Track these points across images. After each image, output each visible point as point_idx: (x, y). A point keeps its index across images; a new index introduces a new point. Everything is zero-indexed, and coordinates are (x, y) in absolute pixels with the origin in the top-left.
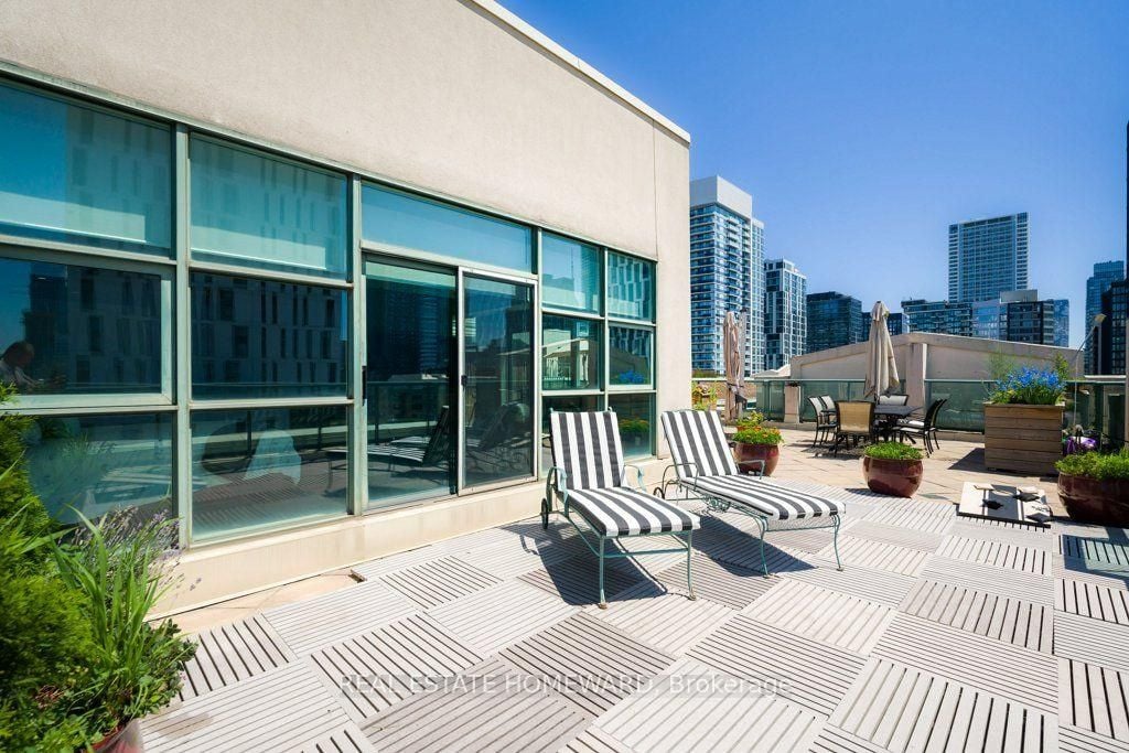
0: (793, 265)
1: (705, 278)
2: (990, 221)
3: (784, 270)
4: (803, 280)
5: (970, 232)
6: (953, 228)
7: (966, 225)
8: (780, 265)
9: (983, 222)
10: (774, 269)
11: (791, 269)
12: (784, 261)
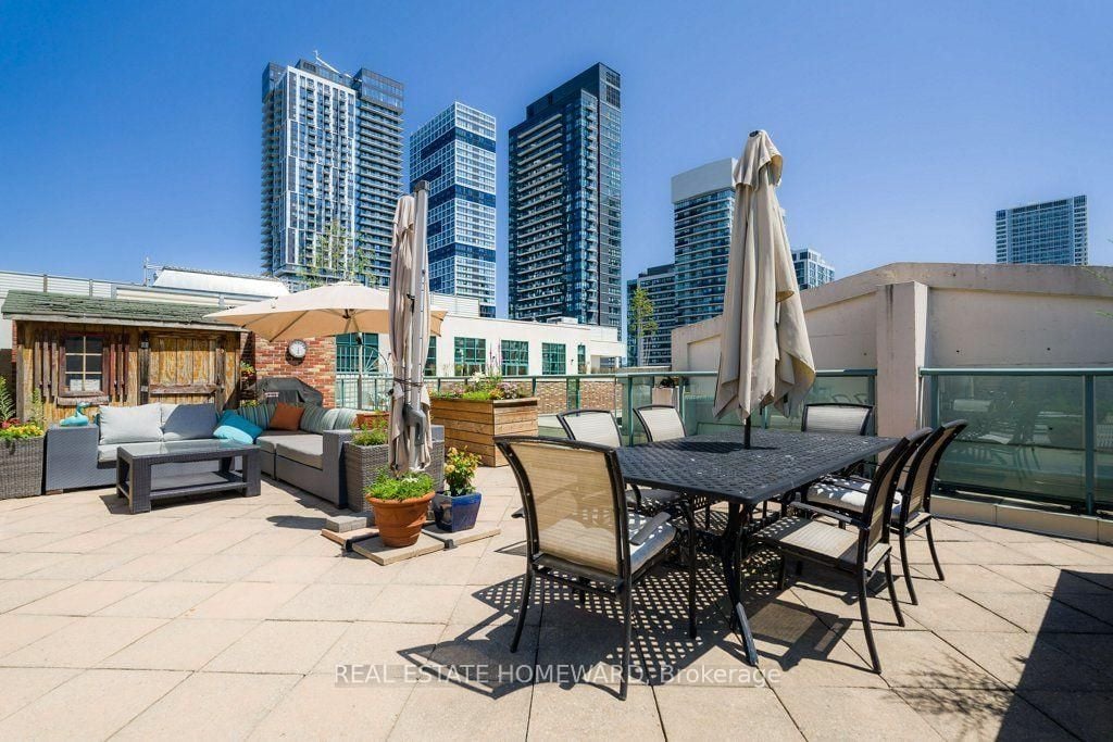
0: (819, 255)
1: (719, 270)
2: (1043, 206)
3: (809, 260)
4: (831, 272)
5: (1020, 217)
6: (1001, 215)
7: (1015, 211)
8: (804, 255)
9: (1035, 207)
10: (798, 260)
11: (818, 259)
12: (809, 251)
